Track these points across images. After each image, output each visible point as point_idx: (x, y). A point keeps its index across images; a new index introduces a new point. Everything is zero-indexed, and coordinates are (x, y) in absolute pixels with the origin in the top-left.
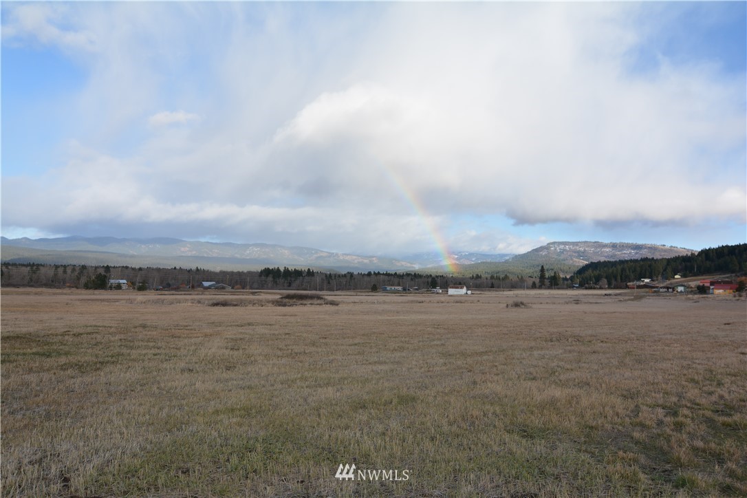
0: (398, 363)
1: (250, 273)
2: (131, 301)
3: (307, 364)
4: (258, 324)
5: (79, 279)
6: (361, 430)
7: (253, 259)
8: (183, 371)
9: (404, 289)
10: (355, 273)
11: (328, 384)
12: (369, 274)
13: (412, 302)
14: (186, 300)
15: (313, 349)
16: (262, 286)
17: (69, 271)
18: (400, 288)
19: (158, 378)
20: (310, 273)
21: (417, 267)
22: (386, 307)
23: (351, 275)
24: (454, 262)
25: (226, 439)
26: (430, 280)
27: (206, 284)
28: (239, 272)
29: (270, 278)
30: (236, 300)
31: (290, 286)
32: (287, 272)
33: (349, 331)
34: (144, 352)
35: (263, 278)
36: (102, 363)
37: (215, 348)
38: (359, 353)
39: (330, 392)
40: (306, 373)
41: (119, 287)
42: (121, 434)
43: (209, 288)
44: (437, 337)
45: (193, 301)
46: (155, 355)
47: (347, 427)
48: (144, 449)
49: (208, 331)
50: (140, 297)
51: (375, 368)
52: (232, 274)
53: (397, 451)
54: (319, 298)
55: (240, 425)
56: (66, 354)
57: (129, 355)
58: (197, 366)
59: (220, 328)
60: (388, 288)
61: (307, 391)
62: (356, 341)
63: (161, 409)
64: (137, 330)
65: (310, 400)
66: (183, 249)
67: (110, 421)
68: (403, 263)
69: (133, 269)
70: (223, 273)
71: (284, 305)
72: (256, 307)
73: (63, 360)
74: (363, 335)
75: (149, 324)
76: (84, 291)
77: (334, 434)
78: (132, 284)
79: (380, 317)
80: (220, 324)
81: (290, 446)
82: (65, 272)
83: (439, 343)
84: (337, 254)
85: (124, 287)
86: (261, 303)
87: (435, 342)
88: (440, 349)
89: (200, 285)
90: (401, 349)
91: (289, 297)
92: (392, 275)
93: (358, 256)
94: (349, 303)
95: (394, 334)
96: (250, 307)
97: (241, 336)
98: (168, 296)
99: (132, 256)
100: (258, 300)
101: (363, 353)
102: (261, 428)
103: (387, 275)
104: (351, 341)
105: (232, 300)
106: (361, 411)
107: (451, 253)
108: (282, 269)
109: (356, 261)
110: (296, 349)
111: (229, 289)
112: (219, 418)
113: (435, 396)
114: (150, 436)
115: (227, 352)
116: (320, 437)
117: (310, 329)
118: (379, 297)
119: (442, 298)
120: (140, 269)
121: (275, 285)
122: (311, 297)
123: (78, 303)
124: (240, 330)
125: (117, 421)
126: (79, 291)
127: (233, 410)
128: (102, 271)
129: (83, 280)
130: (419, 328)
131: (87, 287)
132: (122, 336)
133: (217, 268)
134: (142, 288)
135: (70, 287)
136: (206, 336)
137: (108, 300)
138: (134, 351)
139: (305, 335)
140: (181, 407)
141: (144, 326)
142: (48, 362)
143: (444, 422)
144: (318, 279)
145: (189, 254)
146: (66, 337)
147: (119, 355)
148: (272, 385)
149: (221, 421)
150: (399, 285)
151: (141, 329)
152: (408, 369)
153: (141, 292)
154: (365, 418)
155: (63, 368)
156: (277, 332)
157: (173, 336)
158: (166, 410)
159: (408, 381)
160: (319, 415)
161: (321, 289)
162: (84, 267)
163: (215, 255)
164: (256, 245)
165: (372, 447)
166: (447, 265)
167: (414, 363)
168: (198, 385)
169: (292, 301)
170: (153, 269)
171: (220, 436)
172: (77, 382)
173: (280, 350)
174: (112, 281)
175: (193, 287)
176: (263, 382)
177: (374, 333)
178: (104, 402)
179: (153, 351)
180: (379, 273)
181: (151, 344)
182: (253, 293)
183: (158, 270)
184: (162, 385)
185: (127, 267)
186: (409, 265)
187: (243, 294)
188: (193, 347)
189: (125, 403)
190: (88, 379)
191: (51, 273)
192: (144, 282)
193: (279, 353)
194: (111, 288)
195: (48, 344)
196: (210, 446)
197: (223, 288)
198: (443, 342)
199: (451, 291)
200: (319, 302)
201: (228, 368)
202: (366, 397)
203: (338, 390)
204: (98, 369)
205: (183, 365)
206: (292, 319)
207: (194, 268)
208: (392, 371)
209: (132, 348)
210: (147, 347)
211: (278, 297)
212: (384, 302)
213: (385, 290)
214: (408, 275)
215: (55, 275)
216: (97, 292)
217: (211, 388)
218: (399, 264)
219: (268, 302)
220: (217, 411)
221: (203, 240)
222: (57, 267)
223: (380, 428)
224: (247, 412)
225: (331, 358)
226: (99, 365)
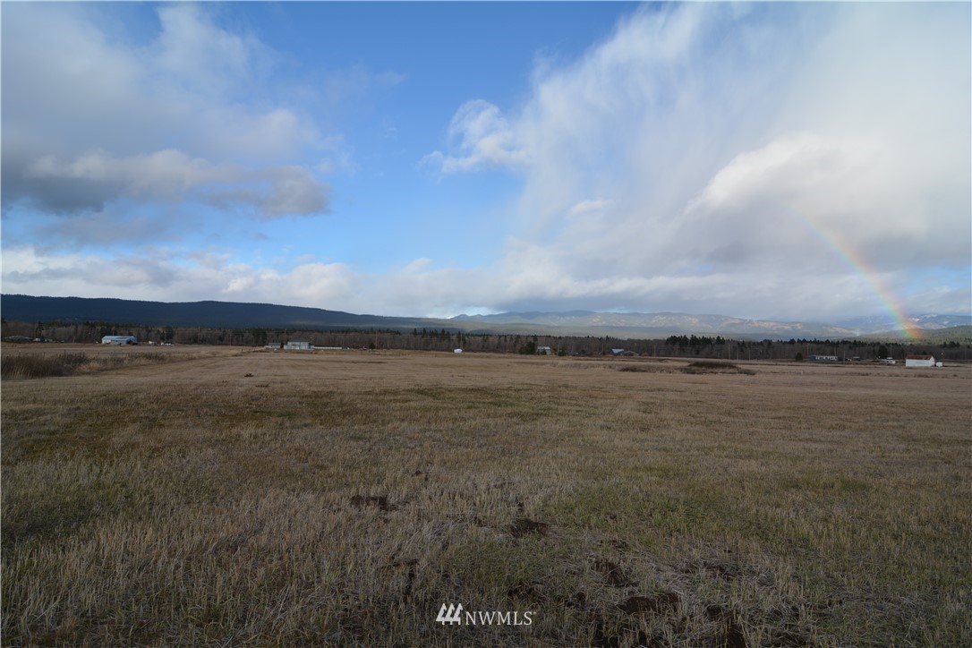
0: (838, 443)
1: (656, 341)
2: (554, 365)
3: (724, 434)
4: (668, 390)
5: (515, 346)
6: (797, 511)
7: (660, 326)
8: (602, 428)
9: (840, 359)
10: (774, 340)
11: (749, 457)
12: (792, 342)
13: (852, 374)
14: (599, 365)
15: (728, 419)
16: (669, 353)
17: (508, 339)
18: (834, 358)
19: (582, 432)
20: (720, 341)
21: (857, 333)
22: (816, 378)
23: (769, 343)
24: (913, 326)
25: (648, 495)
26: (877, 348)
27: (616, 351)
28: (646, 340)
29: (677, 346)
30: (645, 366)
31: (698, 354)
32: (694, 339)
33: (770, 404)
34: (568, 408)
35: (670, 345)
36: (537, 414)
37: (628, 409)
38: (785, 428)
39: (753, 465)
40: (724, 443)
41: (544, 353)
42: (558, 475)
43: (619, 354)
44: (892, 416)
45: (605, 366)
46: (577, 411)
47: (778, 506)
48: (576, 491)
49: (621, 394)
50: (561, 361)
51: (807, 446)
52: (639, 341)
53: (846, 541)
54: (731, 366)
55: (660, 484)
56: (512, 405)
57: (557, 409)
58: (614, 424)
59: (631, 392)
60: (818, 358)
61: (726, 461)
62: (781, 414)
63: (587, 459)
64: (561, 389)
65: (730, 470)
66: (594, 320)
67: (547, 463)
68: (838, 329)
69: (555, 338)
70: (631, 341)
71: (693, 373)
72: (664, 374)
73: (509, 410)
74: (789, 408)
75: (570, 384)
76: (519, 356)
77: (762, 510)
78: (554, 350)
79: (808, 390)
80: (631, 388)
81: (713, 513)
82: (506, 340)
83: (895, 424)
84: (751, 321)
85: (548, 353)
86: (669, 370)
87: (890, 423)
88: (899, 432)
89: (610, 352)
90: (842, 427)
91: (697, 364)
92: (822, 342)
93: (776, 322)
94: (768, 373)
95: (830, 410)
96: (658, 373)
97: (652, 401)
98: (584, 362)
99: (553, 327)
100: (666, 367)
101: (790, 428)
102: (681, 490)
103: (816, 342)
104: (774, 414)
105: (640, 366)
106: (793, 490)
107: (908, 315)
108: (689, 337)
109: (774, 328)
110: (711, 417)
111: (637, 356)
112: (639, 475)
113: (896, 488)
114: (581, 481)
115: (640, 414)
116: (746, 510)
117: (724, 398)
118: (806, 367)
119: (897, 371)
120: (560, 338)
121: (682, 353)
122: (723, 366)
123: (516, 365)
124: (651, 394)
125: (553, 464)
126: (515, 356)
127: (651, 469)
128: (531, 340)
129: (518, 347)
130: (865, 405)
131: (521, 352)
132: (551, 394)
133: (625, 336)
134: (562, 354)
135: (509, 352)
136: (619, 398)
137: (537, 364)
138: (560, 407)
139: (718, 404)
140: (603, 459)
141: (566, 387)
142: (500, 410)
143: (913, 519)
144: (729, 348)
145: (600, 324)
146: (510, 392)
147: (549, 409)
148: (688, 451)
149: (641, 477)
150: (832, 354)
151: (564, 389)
152: (854, 451)
153: (561, 358)
154: (799, 499)
155: (511, 415)
156: (688, 399)
157: (591, 396)
158: (591, 460)
159: (853, 465)
160: (743, 488)
161: (734, 358)
162: (518, 337)
163: (622, 325)
164: (663, 314)
165: (811, 532)
166: (904, 330)
167: (861, 445)
168: (617, 441)
169: (701, 369)
170: (570, 338)
171: (641, 491)
172: (521, 428)
173: (693, 416)
174: (539, 348)
175: (604, 354)
176: (677, 447)
177: (803, 407)
178: (542, 447)
179: (575, 408)
180: (804, 341)
181: (574, 402)
182: (660, 360)
183: (575, 338)
184: (586, 438)
185: (550, 336)
186: (846, 331)
187: (650, 360)
188: (609, 408)
189: (558, 449)
190: (528, 426)
191: (496, 340)
192: (563, 349)
193: (693, 420)
194: (538, 353)
195: (498, 396)
196: (633, 499)
197: (632, 355)
198: (902, 423)
199: (910, 363)
200: (731, 370)
201: (643, 430)
202: (797, 476)
203: (762, 465)
204: (534, 419)
205: (601, 422)
206: (702, 387)
207: (604, 336)
208: (831, 451)
209: (558, 404)
210: (570, 404)
211: (685, 364)
212: (814, 374)
213: (813, 360)
214: (845, 342)
215: (499, 342)
216: (528, 356)
217: (628, 446)
218: (832, 331)
219: (676, 369)
220: (637, 468)
221: (612, 311)
222: (500, 336)
223: (821, 513)
224: (665, 473)
225: (751, 430)
226: (536, 416)
